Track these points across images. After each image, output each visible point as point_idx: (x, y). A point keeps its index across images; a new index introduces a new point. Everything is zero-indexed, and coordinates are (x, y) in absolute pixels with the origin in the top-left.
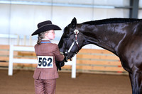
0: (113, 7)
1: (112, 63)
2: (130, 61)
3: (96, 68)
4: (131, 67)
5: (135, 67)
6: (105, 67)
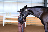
0: (38, 3)
1: (38, 22)
2: (44, 21)
4: (44, 23)
5: (46, 23)
6: (36, 23)
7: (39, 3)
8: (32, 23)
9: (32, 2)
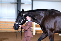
3: (3, 30)
6: (7, 29)
7: (11, 3)
8: (2, 29)
9: (1, 2)
